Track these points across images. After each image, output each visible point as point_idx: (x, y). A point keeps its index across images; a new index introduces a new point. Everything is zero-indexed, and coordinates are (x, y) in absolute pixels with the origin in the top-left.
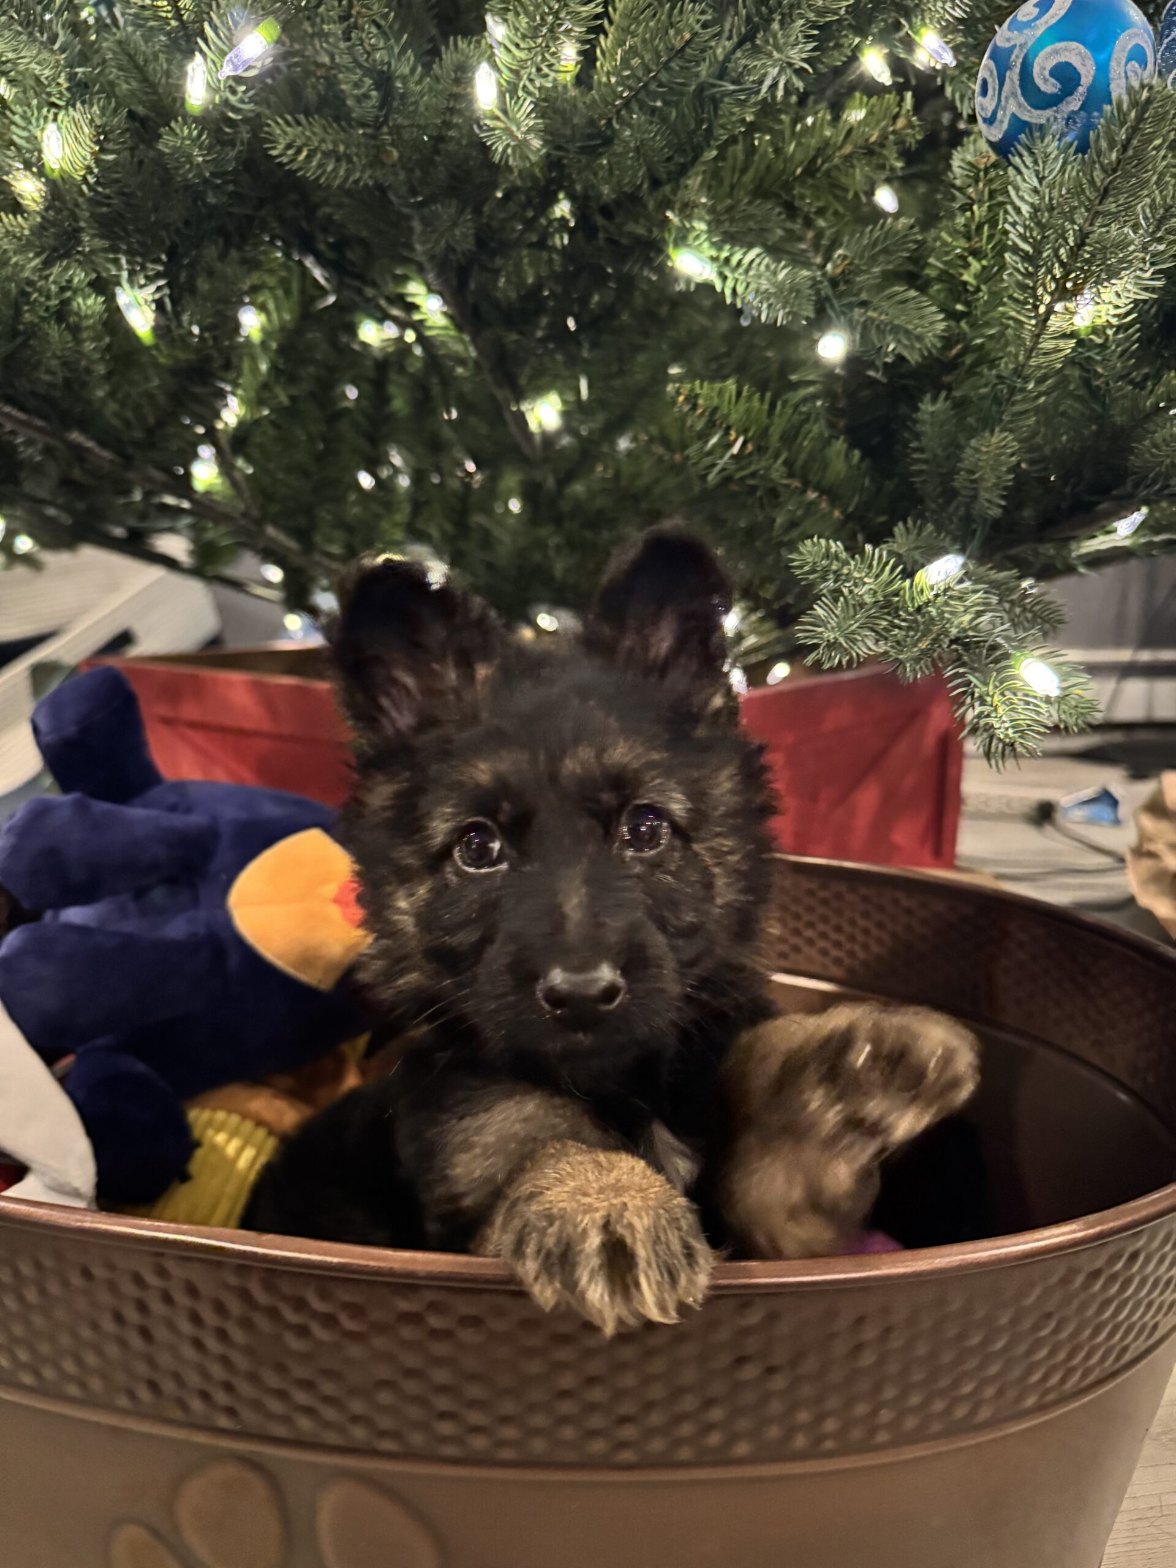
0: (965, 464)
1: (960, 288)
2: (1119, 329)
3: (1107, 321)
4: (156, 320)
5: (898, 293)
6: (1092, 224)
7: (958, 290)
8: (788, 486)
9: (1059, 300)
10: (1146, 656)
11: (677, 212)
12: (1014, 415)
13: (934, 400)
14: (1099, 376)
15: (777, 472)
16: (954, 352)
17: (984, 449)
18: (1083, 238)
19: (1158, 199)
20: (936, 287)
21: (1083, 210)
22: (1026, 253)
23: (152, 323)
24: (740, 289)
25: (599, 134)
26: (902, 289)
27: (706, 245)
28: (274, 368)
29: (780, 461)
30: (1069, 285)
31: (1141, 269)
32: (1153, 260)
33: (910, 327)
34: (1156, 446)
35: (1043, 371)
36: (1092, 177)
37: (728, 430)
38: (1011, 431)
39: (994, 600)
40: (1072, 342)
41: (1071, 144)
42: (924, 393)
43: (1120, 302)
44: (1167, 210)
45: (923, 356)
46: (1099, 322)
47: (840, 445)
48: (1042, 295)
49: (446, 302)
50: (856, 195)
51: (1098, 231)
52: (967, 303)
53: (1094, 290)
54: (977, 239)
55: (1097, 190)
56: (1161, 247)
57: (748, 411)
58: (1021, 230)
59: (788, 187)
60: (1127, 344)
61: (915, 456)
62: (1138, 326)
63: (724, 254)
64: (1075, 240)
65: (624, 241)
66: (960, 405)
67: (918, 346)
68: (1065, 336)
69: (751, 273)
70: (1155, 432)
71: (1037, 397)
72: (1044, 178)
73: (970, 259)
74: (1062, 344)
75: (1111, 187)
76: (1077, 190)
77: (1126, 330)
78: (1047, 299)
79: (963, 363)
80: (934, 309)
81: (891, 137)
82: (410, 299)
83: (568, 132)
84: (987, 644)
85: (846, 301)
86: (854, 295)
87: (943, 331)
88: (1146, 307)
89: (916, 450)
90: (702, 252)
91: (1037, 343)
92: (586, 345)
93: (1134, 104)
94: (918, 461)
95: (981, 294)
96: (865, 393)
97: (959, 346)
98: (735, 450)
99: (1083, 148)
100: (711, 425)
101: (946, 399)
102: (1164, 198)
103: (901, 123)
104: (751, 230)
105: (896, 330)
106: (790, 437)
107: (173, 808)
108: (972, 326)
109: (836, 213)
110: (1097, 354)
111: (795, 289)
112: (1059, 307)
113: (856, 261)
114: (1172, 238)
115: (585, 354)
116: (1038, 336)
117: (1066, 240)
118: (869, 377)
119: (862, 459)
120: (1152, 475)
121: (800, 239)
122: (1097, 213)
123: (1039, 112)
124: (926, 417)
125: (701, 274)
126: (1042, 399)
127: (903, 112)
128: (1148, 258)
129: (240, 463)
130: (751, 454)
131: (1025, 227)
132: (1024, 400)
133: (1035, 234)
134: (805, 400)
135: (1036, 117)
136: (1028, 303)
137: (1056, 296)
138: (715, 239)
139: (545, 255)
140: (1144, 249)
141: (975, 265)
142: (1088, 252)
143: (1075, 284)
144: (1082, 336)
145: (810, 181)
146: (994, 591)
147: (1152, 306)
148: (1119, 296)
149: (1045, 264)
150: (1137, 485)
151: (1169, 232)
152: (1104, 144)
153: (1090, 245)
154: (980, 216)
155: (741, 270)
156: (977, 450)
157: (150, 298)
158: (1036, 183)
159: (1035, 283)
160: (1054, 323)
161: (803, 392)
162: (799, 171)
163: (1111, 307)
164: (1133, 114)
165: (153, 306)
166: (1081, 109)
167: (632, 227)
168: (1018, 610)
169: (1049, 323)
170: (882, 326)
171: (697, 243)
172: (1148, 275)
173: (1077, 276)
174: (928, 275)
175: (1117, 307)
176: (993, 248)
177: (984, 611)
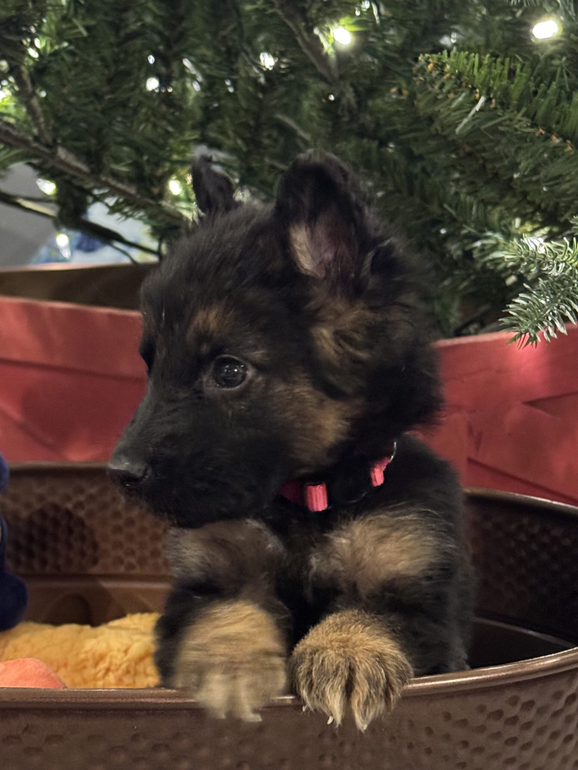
8: (533, 134)
29: (522, 113)
37: (471, 92)
57: (490, 75)
98: (479, 106)
100: (458, 87)
130: (495, 109)
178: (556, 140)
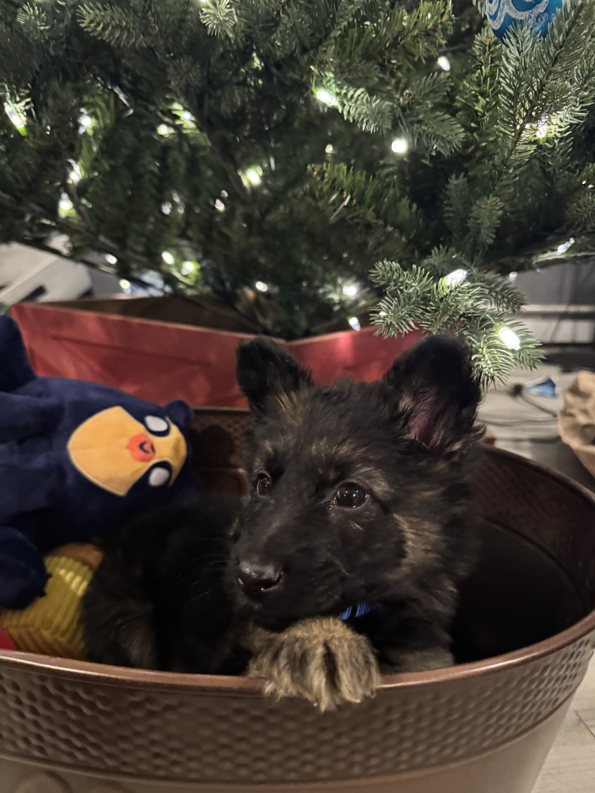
0: (474, 214)
1: (474, 114)
2: (561, 139)
3: (555, 135)
4: (27, 122)
5: (439, 116)
6: (547, 78)
7: (473, 115)
8: (376, 224)
9: (528, 122)
10: (573, 309)
11: (316, 66)
12: (501, 187)
13: (457, 177)
14: (549, 166)
15: (370, 216)
16: (470, 150)
17: (483, 206)
18: (542, 86)
19: (585, 65)
20: (460, 113)
21: (543, 70)
22: (509, 94)
23: (25, 123)
24: (352, 112)
25: (273, 20)
26: (441, 114)
27: (334, 86)
28: (101, 149)
29: (371, 209)
30: (534, 114)
31: (574, 106)
32: (582, 100)
33: (444, 136)
34: (579, 207)
35: (518, 162)
36: (549, 51)
37: (342, 192)
38: (499, 196)
39: (487, 291)
40: (534, 147)
41: (538, 32)
42: (452, 172)
43: (562, 125)
44: (590, 72)
45: (451, 152)
46: (550, 135)
47: (405, 201)
48: (518, 119)
49: (193, 114)
50: (420, 59)
51: (551, 83)
52: (477, 123)
53: (547, 117)
54: (483, 86)
55: (551, 58)
56: (586, 94)
57: (353, 181)
58: (508, 81)
59: (381, 53)
60: (566, 149)
61: (446, 209)
62: (572, 138)
63: (344, 91)
64: (538, 88)
65: (287, 82)
66: (472, 181)
67: (448, 146)
68: (531, 143)
69: (358, 102)
70: (580, 198)
71: (515, 177)
72: (522, 51)
73: (480, 97)
74: (529, 147)
75: (559, 57)
76: (539, 59)
77: (567, 139)
78: (521, 121)
79: (475, 156)
80: (459, 125)
81: (440, 26)
82: (174, 112)
83: (255, 18)
84: (481, 318)
85: (410, 119)
86: (415, 117)
87: (463, 138)
88: (578, 127)
89: (447, 205)
90: (331, 90)
91: (515, 146)
92: (273, 140)
93: (574, 7)
94: (448, 211)
95: (485, 118)
96: (420, 172)
97: (473, 147)
98: (346, 203)
99: (544, 35)
100: (333, 189)
101: (464, 176)
102: (588, 65)
103: (445, 18)
104: (360, 78)
105: (437, 137)
106: (378, 197)
107: (40, 395)
108: (480, 135)
109: (408, 69)
110: (549, 154)
111: (381, 112)
112: (527, 126)
113: (417, 97)
114: (592, 88)
115: (273, 145)
116: (516, 142)
117: (533, 88)
118: (423, 164)
119: (418, 209)
120: (577, 223)
121: (388, 84)
122: (551, 72)
123: (521, 13)
124: (453, 187)
125: (330, 102)
126: (517, 178)
127: (447, 11)
128: (578, 99)
129: (84, 201)
130: (355, 205)
131: (510, 79)
132: (507, 179)
133: (515, 84)
134: (387, 175)
135: (520, 16)
136: (511, 123)
137: (526, 120)
138: (339, 83)
139: (246, 89)
140: (577, 94)
141: (482, 101)
142: (545, 95)
143: (537, 113)
144: (541, 143)
145: (394, 50)
146: (487, 286)
147: (581, 127)
148: (561, 121)
149: (521, 101)
150: (569, 227)
151: (591, 84)
152: (556, 32)
153: (546, 91)
154: (486, 73)
155: (353, 101)
156: (480, 207)
157: (23, 109)
158: (517, 55)
159: (515, 112)
160: (525, 135)
161: (386, 171)
162: (387, 45)
163: (557, 127)
164: (573, 13)
165: (25, 113)
166: (545, 11)
167: (291, 74)
168: (500, 297)
169: (522, 135)
170: (429, 135)
171: (329, 84)
172: (578, 109)
173: (538, 109)
174: (456, 106)
175: (560, 127)
176: (492, 92)
177: (481, 298)
178: (390, 229)
